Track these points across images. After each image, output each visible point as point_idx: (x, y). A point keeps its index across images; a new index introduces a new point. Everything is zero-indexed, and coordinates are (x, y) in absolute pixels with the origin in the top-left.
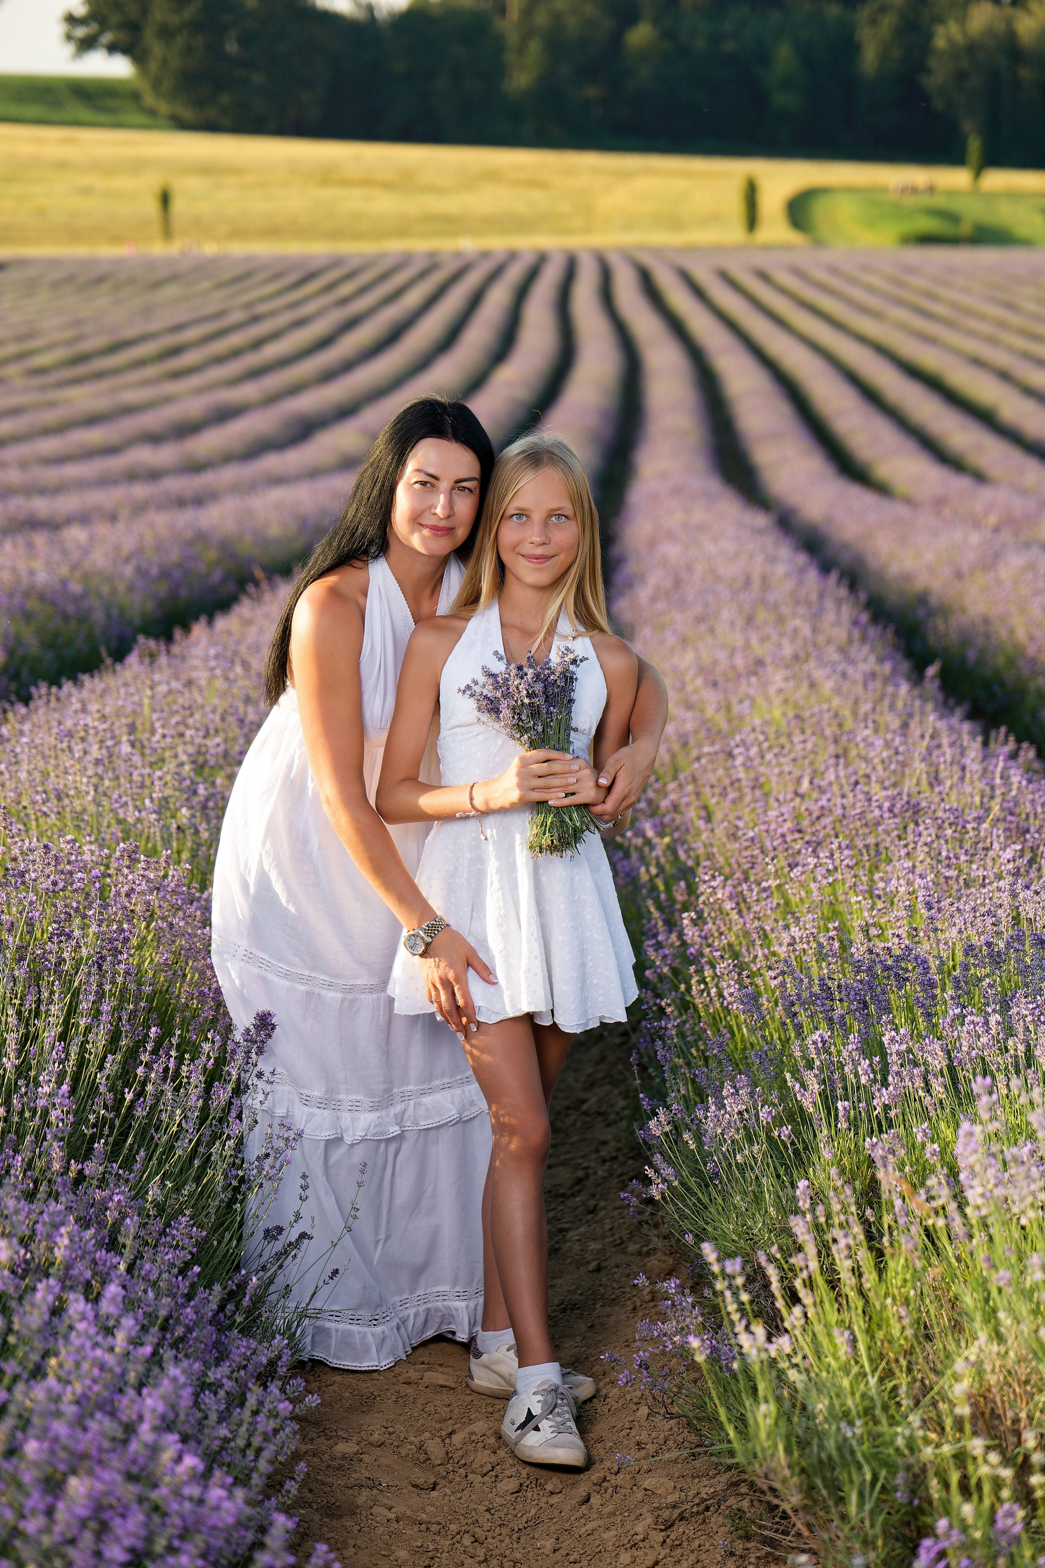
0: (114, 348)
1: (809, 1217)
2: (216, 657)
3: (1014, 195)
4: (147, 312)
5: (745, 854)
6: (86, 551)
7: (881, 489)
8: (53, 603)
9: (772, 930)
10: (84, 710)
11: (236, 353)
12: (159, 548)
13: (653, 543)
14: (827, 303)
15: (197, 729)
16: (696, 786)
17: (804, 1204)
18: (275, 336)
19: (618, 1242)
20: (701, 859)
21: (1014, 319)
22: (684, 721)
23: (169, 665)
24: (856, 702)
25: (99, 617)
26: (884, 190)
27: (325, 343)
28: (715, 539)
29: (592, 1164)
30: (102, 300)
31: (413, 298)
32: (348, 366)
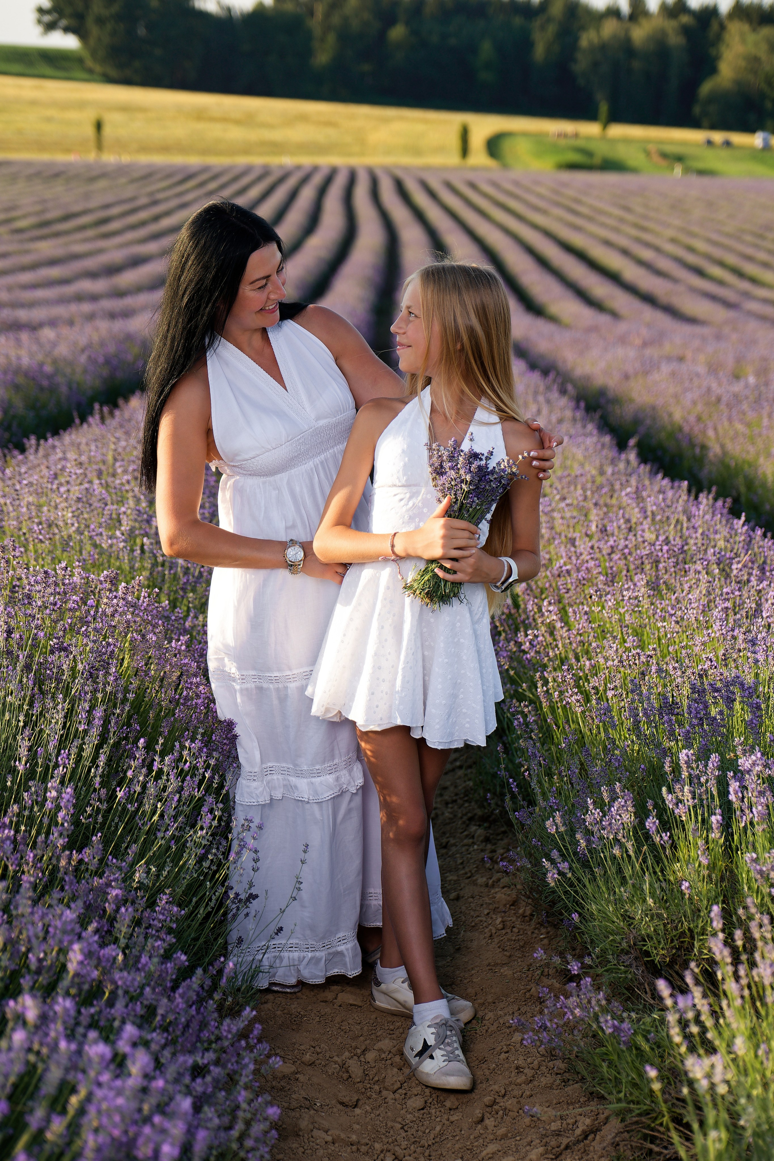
0: (66, 218)
3: (627, 141)
4: (87, 196)
6: (54, 345)
7: (553, 319)
8: (34, 379)
10: (65, 458)
11: (143, 224)
12: (102, 344)
14: (513, 204)
18: (167, 213)
21: (629, 217)
23: (121, 426)
25: (64, 389)
26: (545, 135)
30: (58, 188)
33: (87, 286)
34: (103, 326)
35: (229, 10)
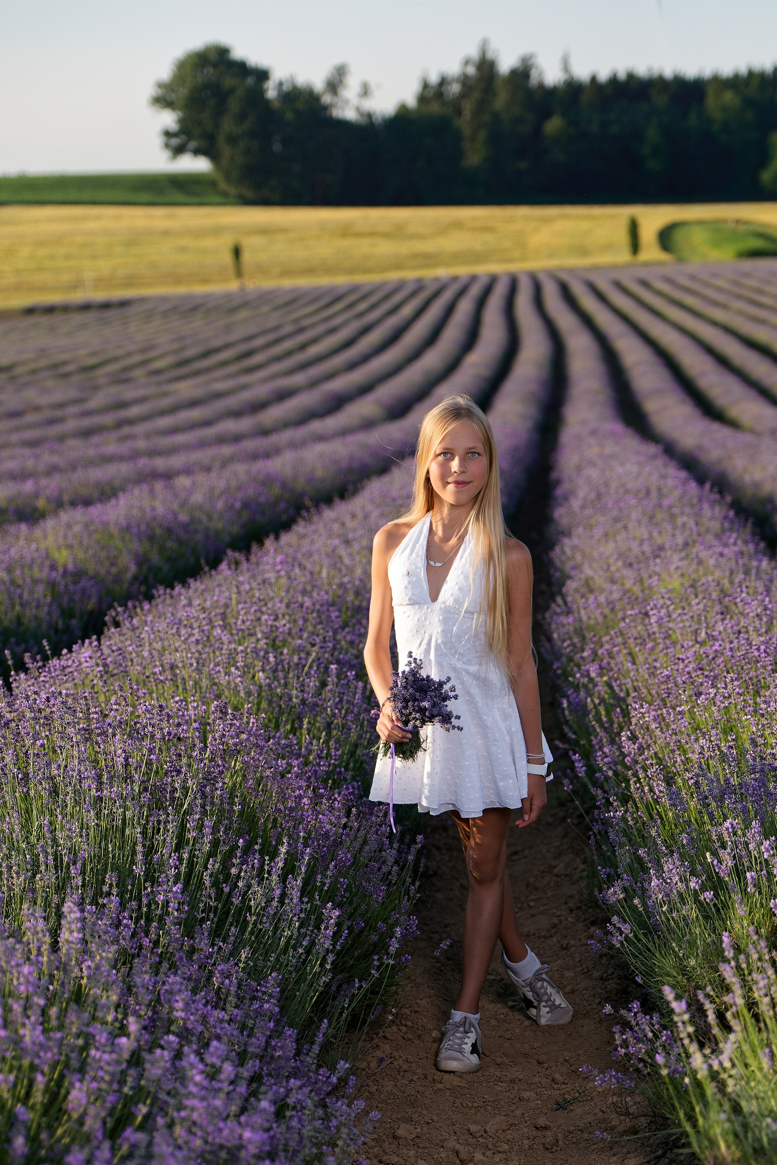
0: (206, 354)
1: (733, 963)
2: (281, 563)
4: (228, 329)
5: (663, 687)
6: (190, 492)
7: (733, 424)
9: (687, 743)
10: (190, 604)
11: (289, 353)
12: (239, 488)
13: (579, 469)
15: (269, 615)
16: (624, 638)
17: (729, 954)
18: (314, 341)
19: (586, 970)
20: (631, 691)
22: (611, 593)
23: (248, 570)
24: (732, 573)
25: (199, 537)
27: (349, 344)
28: (622, 464)
29: (563, 913)
30: (197, 323)
31: (407, 311)
32: (365, 358)
33: (230, 426)
34: (241, 469)
35: (369, 116)
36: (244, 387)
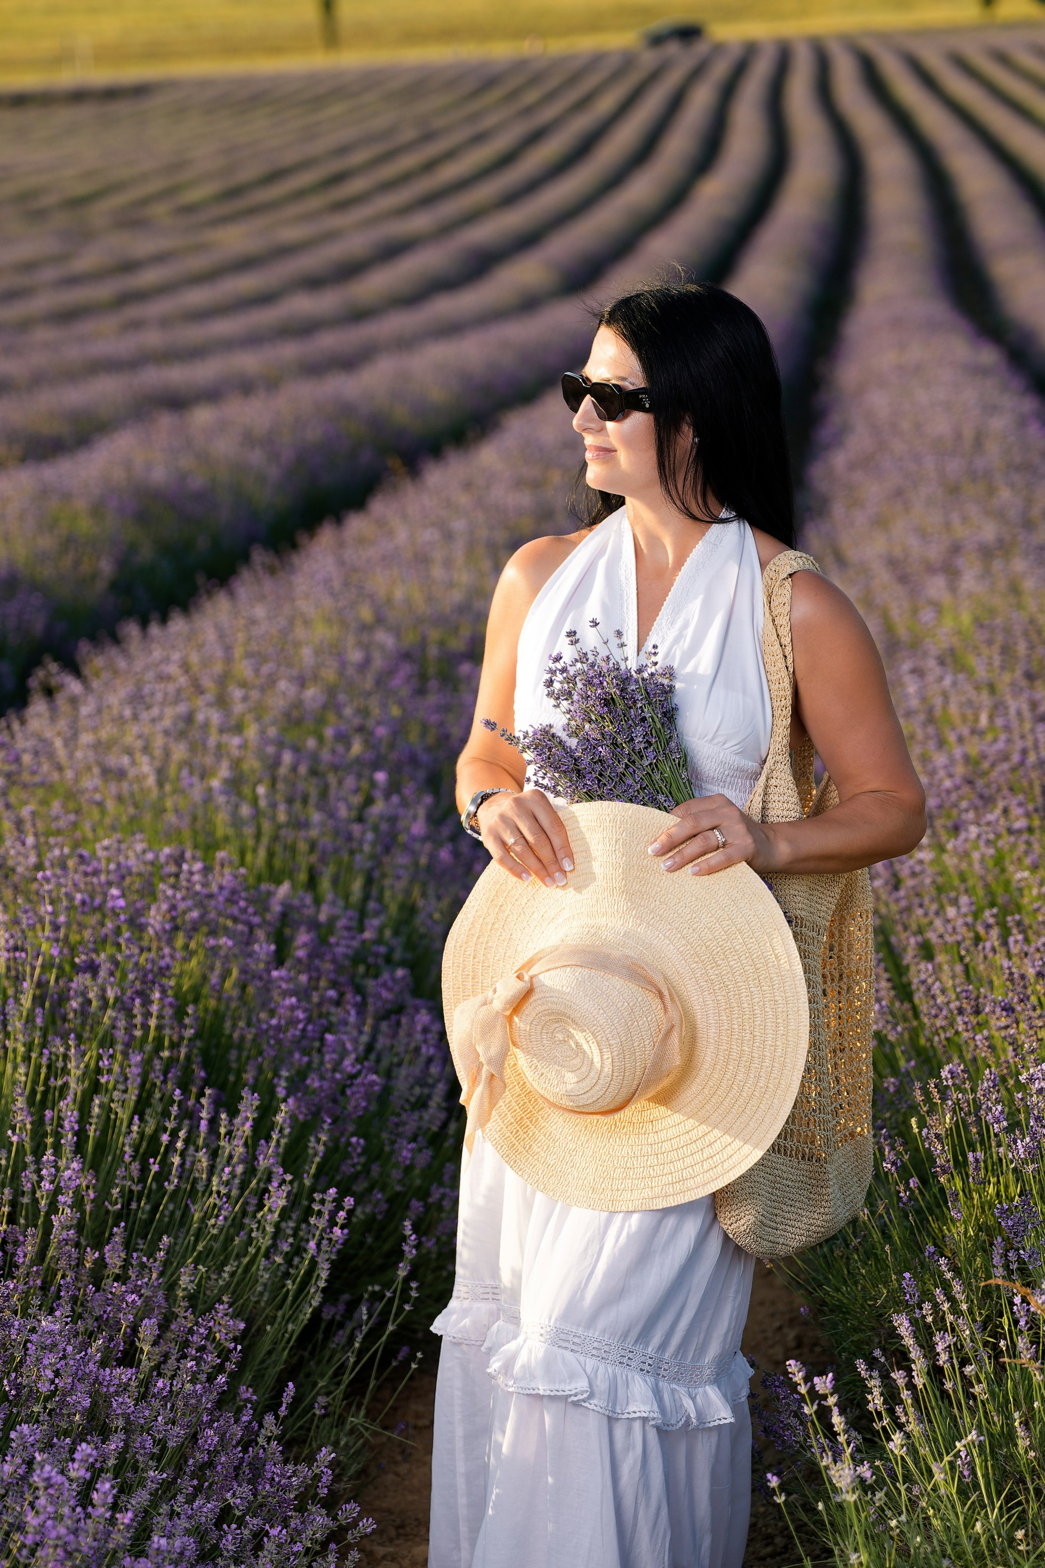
0: (272, 177)
4: (309, 133)
6: (213, 436)
12: (296, 425)
28: (928, 386)
30: (260, 122)
32: (532, 186)
36: (331, 236)
